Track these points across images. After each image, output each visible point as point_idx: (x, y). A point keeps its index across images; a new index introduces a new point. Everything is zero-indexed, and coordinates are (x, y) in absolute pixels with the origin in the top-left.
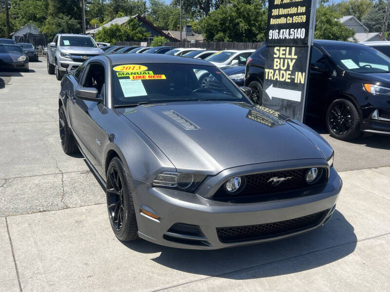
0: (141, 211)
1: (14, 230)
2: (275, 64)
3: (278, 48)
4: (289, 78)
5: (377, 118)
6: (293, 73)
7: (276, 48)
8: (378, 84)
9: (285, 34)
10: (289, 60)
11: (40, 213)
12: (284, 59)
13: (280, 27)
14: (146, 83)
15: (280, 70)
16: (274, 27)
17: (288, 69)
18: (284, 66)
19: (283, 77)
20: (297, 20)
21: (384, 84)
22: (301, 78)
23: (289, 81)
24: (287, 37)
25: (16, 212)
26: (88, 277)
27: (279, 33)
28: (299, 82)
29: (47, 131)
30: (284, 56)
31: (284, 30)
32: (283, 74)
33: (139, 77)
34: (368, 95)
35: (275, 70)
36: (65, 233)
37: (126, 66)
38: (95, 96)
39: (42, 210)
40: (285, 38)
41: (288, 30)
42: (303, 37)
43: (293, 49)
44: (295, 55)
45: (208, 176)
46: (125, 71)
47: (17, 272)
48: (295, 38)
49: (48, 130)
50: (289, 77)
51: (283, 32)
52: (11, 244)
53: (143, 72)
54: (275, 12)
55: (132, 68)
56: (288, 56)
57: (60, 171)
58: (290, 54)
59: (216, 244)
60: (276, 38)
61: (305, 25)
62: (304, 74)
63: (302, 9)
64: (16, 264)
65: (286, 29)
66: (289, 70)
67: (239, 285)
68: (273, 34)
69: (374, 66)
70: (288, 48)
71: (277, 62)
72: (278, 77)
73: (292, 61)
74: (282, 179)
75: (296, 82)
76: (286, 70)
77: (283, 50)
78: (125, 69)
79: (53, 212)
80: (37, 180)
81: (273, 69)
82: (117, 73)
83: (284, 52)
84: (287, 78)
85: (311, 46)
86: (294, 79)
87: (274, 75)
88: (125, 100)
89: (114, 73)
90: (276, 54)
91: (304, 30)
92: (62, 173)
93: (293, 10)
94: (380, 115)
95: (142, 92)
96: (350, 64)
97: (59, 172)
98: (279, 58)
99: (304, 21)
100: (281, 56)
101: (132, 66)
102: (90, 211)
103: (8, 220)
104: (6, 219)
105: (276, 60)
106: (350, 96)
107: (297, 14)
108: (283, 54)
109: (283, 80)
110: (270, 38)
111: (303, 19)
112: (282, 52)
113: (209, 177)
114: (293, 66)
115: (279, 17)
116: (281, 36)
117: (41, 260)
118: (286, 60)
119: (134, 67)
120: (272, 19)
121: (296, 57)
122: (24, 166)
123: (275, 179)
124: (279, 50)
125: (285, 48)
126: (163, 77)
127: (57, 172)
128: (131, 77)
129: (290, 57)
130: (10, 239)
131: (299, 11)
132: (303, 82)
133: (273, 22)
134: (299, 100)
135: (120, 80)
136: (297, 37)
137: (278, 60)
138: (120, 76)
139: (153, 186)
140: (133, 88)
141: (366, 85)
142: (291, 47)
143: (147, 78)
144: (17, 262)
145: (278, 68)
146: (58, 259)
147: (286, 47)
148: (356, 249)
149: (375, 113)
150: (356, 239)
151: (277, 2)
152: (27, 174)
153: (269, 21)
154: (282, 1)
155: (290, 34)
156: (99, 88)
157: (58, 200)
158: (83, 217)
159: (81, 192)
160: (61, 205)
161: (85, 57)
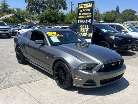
0: (75, 77)
2: (81, 31)
6: (88, 34)
7: (81, 26)
8: (114, 36)
9: (84, 21)
10: (86, 30)
12: (84, 29)
13: (82, 19)
14: (58, 38)
15: (83, 33)
17: (86, 32)
18: (84, 31)
19: (84, 35)
20: (88, 17)
21: (116, 36)
22: (90, 35)
23: (86, 36)
24: (85, 22)
26: (62, 100)
27: (82, 21)
32: (84, 34)
33: (55, 36)
34: (112, 39)
35: (81, 33)
38: (43, 42)
39: (28, 82)
42: (91, 22)
43: (87, 26)
48: (88, 22)
53: (56, 34)
54: (80, 14)
55: (52, 33)
56: (85, 28)
58: (86, 27)
60: (81, 23)
61: (91, 18)
63: (90, 13)
65: (85, 19)
68: (80, 21)
70: (85, 26)
72: (82, 35)
74: (114, 64)
76: (85, 33)
78: (50, 33)
79: (33, 82)
80: (18, 73)
82: (48, 35)
84: (85, 35)
86: (88, 35)
87: (81, 35)
91: (91, 20)
92: (25, 70)
93: (87, 14)
94: (116, 46)
96: (104, 30)
98: (82, 29)
102: (45, 81)
103: (20, 86)
105: (81, 30)
107: (88, 15)
109: (84, 36)
110: (79, 22)
111: (91, 16)
112: (83, 27)
113: (97, 65)
114: (88, 31)
115: (81, 16)
118: (85, 30)
121: (88, 28)
122: (9, 69)
123: (113, 64)
124: (82, 26)
126: (62, 36)
127: (23, 70)
128: (53, 36)
130: (26, 92)
131: (89, 14)
132: (91, 36)
133: (79, 17)
134: (90, 42)
135: (50, 37)
139: (79, 69)
140: (55, 40)
141: (111, 37)
142: (86, 25)
143: (58, 36)
144: (35, 98)
147: (85, 25)
149: (115, 45)
150: (128, 81)
151: (81, 11)
152: (13, 71)
153: (78, 17)
154: (83, 10)
155: (86, 21)
156: (43, 40)
157: (31, 79)
158: (45, 83)
159: (37, 75)
160: (34, 80)
161: (4, 30)
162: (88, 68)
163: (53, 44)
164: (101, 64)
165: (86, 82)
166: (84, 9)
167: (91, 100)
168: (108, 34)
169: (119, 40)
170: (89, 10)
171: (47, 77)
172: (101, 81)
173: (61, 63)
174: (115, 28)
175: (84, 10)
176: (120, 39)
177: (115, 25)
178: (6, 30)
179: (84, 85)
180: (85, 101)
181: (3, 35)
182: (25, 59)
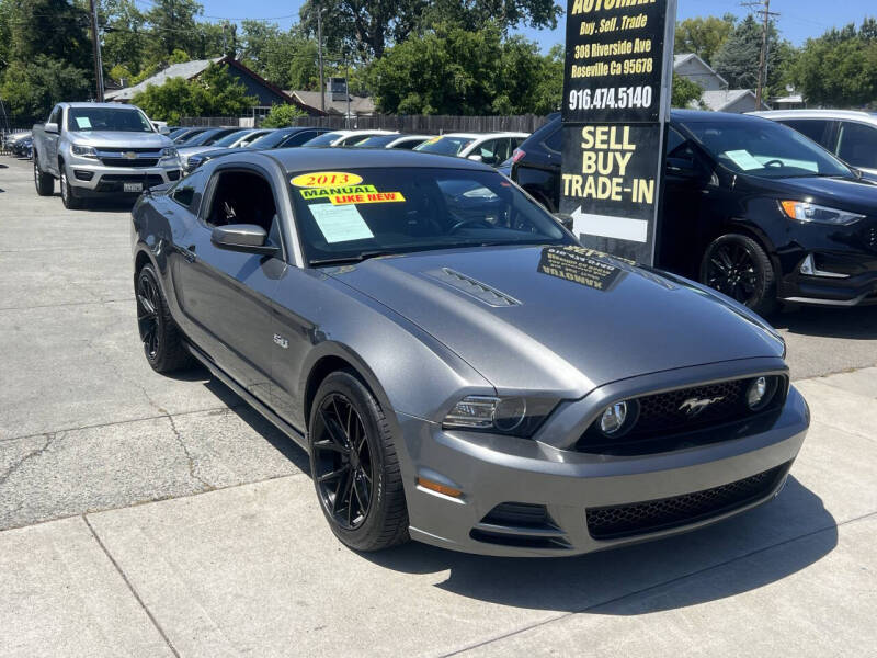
0: (418, 482)
1: (113, 541)
2: (586, 163)
3: (592, 129)
4: (617, 193)
5: (810, 272)
6: (627, 182)
7: (586, 129)
8: (809, 200)
9: (606, 99)
10: (618, 155)
11: (155, 504)
12: (606, 152)
13: (594, 84)
14: (367, 211)
15: (596, 175)
16: (580, 84)
17: (615, 173)
18: (605, 167)
19: (604, 191)
20: (633, 67)
21: (821, 199)
22: (645, 191)
23: (619, 198)
24: (612, 104)
25: (101, 505)
26: (316, 629)
27: (592, 97)
28: (641, 200)
29: (93, 325)
30: (605, 146)
31: (605, 90)
32: (604, 185)
33: (350, 199)
34: (790, 223)
35: (585, 177)
36: (229, 542)
37: (317, 175)
38: (260, 242)
39: (156, 497)
40: (607, 106)
41: (612, 90)
42: (647, 105)
43: (627, 130)
44: (630, 142)
45: (564, 400)
46: (318, 187)
47: (160, 630)
48: (630, 106)
49: (94, 322)
50: (619, 189)
51: (602, 94)
52: (121, 572)
53: (354, 188)
54: (582, 51)
55: (330, 180)
56: (613, 145)
57: (161, 410)
58: (619, 140)
59: (582, 543)
60: (586, 107)
61: (653, 79)
62: (652, 182)
63: (644, 46)
64: (148, 613)
65: (609, 87)
66: (617, 175)
67: (634, 626)
68: (580, 100)
69: (788, 163)
70: (614, 129)
71: (590, 158)
72: (593, 191)
73: (623, 157)
74: (706, 402)
75: (634, 200)
76: (610, 176)
77: (603, 133)
78: (316, 180)
79: (185, 499)
80: (118, 433)
81: (580, 173)
82: (302, 192)
83: (605, 137)
84: (613, 191)
85: (666, 124)
86: (630, 194)
87: (583, 187)
88: (328, 250)
89: (294, 191)
90: (587, 142)
91: (648, 89)
92: (169, 416)
93: (624, 48)
94: (818, 265)
95: (361, 231)
96: (744, 160)
97: (161, 414)
98: (593, 149)
99: (649, 70)
100: (598, 146)
101: (330, 175)
102: (264, 493)
103: (90, 522)
104: (86, 520)
105: (586, 154)
106: (752, 229)
107: (633, 56)
108: (603, 142)
109: (605, 196)
110: (572, 107)
111: (648, 65)
112: (600, 137)
113: (566, 404)
114: (628, 167)
115: (590, 61)
116: (597, 103)
117: (203, 603)
118: (610, 155)
119: (334, 177)
120: (574, 67)
121: (633, 147)
122: (76, 404)
123: (693, 403)
124: (593, 134)
125: (606, 129)
126: (399, 197)
127: (156, 413)
128: (332, 198)
129: (619, 147)
130: (114, 562)
131: (637, 50)
132: (650, 200)
133: (577, 72)
134: (642, 238)
135: (311, 207)
136: (634, 105)
137: (593, 155)
138: (309, 197)
139: (445, 429)
140: (342, 224)
141: (785, 203)
142: (620, 127)
143: (367, 201)
144: (150, 608)
145: (592, 170)
146: (237, 596)
147: (610, 126)
148: (840, 542)
149: (808, 262)
151: (586, 29)
152: (91, 421)
153: (568, 71)
154: (597, 27)
155: (617, 99)
156: (266, 225)
157: (183, 474)
158: (255, 507)
159: (227, 454)
160: (194, 483)
161: (130, 156)
162: (513, 421)
165: (487, 519)
166: (608, 15)
168: (771, 187)
169: (840, 226)
170: (640, 21)
175: (608, 26)
176: (845, 216)
177: (836, 122)
178: (147, 157)
179: (476, 535)
180: (472, 642)
182: (184, 343)
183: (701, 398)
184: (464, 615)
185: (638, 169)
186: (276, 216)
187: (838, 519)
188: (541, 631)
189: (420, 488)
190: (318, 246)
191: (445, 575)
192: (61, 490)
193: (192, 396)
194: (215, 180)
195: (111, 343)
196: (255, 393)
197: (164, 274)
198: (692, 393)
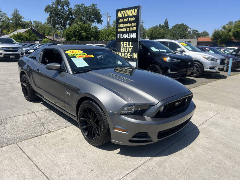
0: (114, 129)
1: (27, 151)
2: (122, 50)
3: (123, 42)
4: (129, 56)
5: (170, 72)
6: (131, 54)
7: (121, 43)
8: (168, 57)
10: (129, 48)
11: (36, 137)
12: (126, 47)
13: (123, 33)
14: (86, 59)
15: (124, 52)
16: (120, 33)
17: (128, 52)
18: (126, 51)
19: (126, 56)
20: (132, 29)
21: (171, 57)
22: (135, 56)
23: (130, 57)
24: (127, 37)
25: (21, 139)
26: (91, 171)
27: (123, 35)
28: (134, 58)
30: (126, 46)
31: (126, 34)
32: (126, 55)
33: (81, 56)
34: (165, 62)
35: (122, 53)
36: (60, 147)
37: (72, 51)
39: (36, 135)
40: (126, 38)
41: (127, 34)
42: (135, 37)
43: (131, 43)
44: (132, 45)
45: (151, 105)
46: (73, 54)
47: (47, 177)
48: (131, 37)
49: (8, 89)
50: (130, 55)
51: (125, 35)
52: (31, 160)
53: (81, 54)
54: (120, 26)
55: (75, 52)
56: (128, 46)
57: (31, 111)
58: (129, 45)
60: (121, 38)
61: (136, 32)
62: (137, 54)
63: (134, 24)
64: (42, 172)
65: (126, 33)
66: (129, 53)
68: (120, 36)
69: (161, 50)
70: (128, 43)
71: (123, 49)
72: (124, 56)
73: (130, 48)
75: (133, 58)
76: (127, 53)
77: (125, 43)
78: (72, 52)
79: (44, 135)
80: (21, 118)
81: (120, 52)
82: (69, 55)
83: (126, 44)
84: (128, 56)
85: (139, 41)
86: (132, 56)
87: (121, 55)
88: (78, 69)
89: (67, 55)
90: (122, 45)
91: (135, 34)
92: (34, 112)
93: (130, 25)
94: (171, 71)
95: (85, 64)
96: (154, 49)
97: (32, 112)
98: (123, 47)
99: (136, 30)
100: (124, 46)
102: (65, 132)
103: (19, 145)
104: (17, 144)
105: (122, 48)
106: (158, 64)
107: (132, 27)
108: (125, 45)
110: (118, 38)
111: (135, 28)
112: (125, 44)
114: (131, 51)
115: (122, 28)
116: (124, 37)
117: (58, 167)
118: (127, 48)
119: (76, 51)
120: (118, 29)
121: (132, 46)
122: (7, 111)
123: (177, 103)
124: (123, 44)
125: (126, 42)
126: (92, 56)
127: (30, 112)
128: (76, 56)
129: (129, 46)
130: (28, 157)
132: (136, 58)
133: (119, 30)
134: (135, 66)
135: (72, 59)
136: (132, 37)
137: (123, 48)
138: (71, 56)
139: (121, 114)
140: (80, 63)
141: (164, 58)
143: (85, 57)
144: (42, 171)
145: (123, 51)
146: (66, 163)
147: (127, 42)
149: (169, 70)
150: (196, 126)
151: (121, 21)
152: (13, 115)
153: (117, 30)
154: (123, 20)
155: (128, 36)
156: (60, 63)
157: (42, 128)
158: (64, 136)
159: (52, 122)
160: (45, 130)
161: (11, 49)
163: (77, 71)
164: (160, 104)
165: (133, 137)
166: (126, 18)
167: (143, 167)
168: (161, 55)
169: (175, 63)
170: (133, 19)
171: (69, 124)
172: (158, 132)
173: (89, 103)
174: (167, 47)
175: (126, 20)
176: (176, 61)
177: (167, 42)
178: (15, 50)
179: (130, 141)
180: (132, 169)
181: (11, 56)
182: (35, 94)
183: (179, 102)
184: (127, 161)
185: (134, 51)
186: (63, 61)
187: (197, 125)
188: (148, 163)
189: (115, 130)
190: (75, 68)
191: (119, 150)
192: (8, 136)
193: (38, 107)
194: (42, 53)
195: (14, 94)
196: (57, 105)
197: (29, 76)
198: (177, 102)
